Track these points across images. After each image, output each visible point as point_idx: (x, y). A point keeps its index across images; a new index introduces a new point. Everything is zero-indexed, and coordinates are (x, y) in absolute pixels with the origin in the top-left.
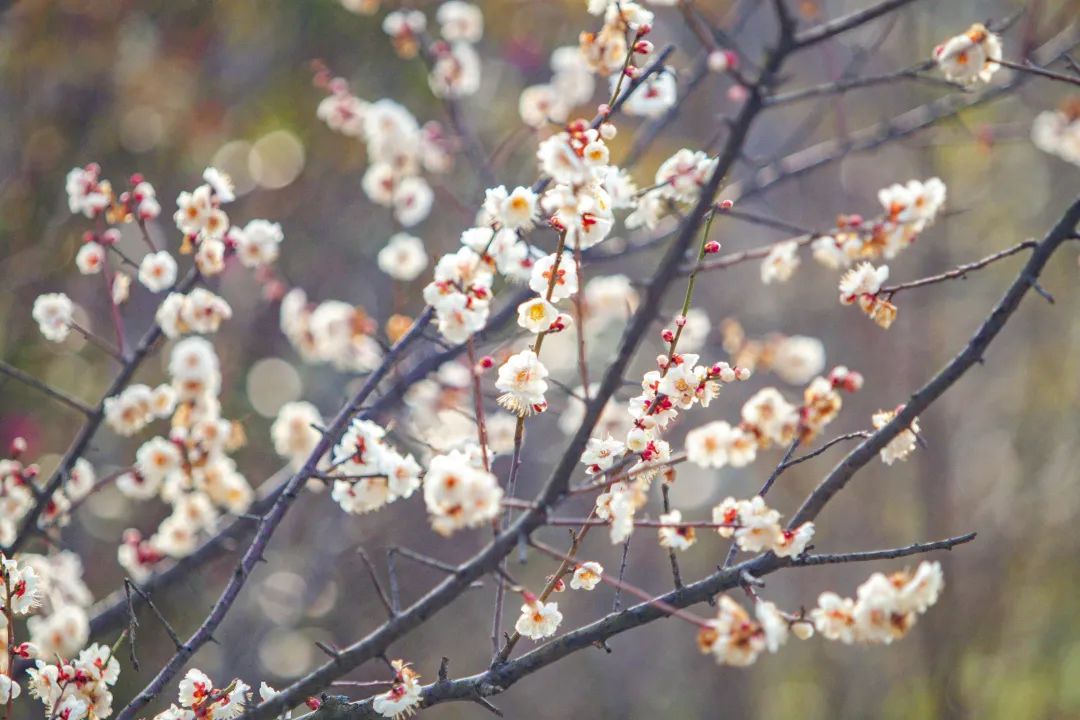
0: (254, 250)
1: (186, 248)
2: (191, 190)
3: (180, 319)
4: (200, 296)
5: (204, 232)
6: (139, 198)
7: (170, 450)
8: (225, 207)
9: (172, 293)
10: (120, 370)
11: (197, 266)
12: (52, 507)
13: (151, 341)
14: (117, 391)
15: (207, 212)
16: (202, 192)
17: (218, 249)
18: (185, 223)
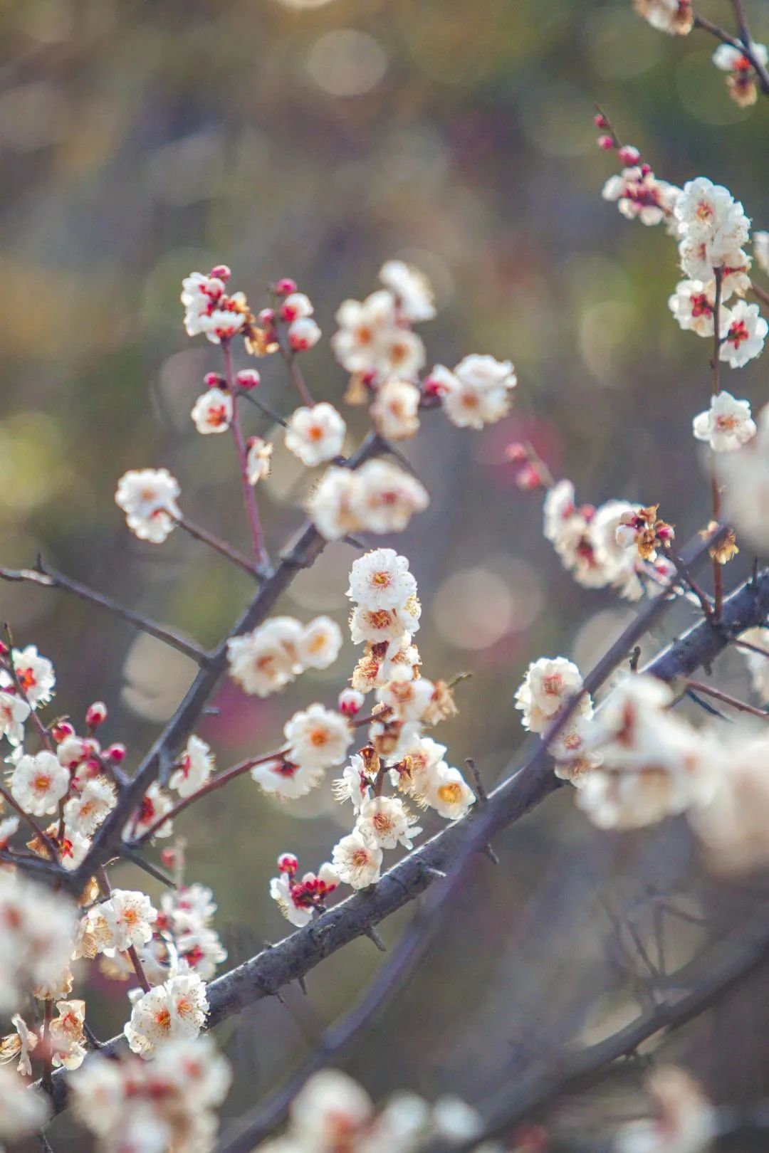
0: (470, 401)
1: (356, 395)
2: (361, 296)
3: (344, 510)
4: (379, 473)
5: (385, 367)
6: (290, 315)
7: (336, 722)
8: (417, 327)
9: (332, 467)
10: (254, 593)
11: (374, 423)
12: (147, 810)
13: (303, 545)
14: (248, 627)
15: (387, 337)
16: (380, 303)
17: (410, 397)
18: (354, 351)
